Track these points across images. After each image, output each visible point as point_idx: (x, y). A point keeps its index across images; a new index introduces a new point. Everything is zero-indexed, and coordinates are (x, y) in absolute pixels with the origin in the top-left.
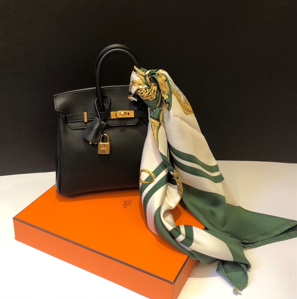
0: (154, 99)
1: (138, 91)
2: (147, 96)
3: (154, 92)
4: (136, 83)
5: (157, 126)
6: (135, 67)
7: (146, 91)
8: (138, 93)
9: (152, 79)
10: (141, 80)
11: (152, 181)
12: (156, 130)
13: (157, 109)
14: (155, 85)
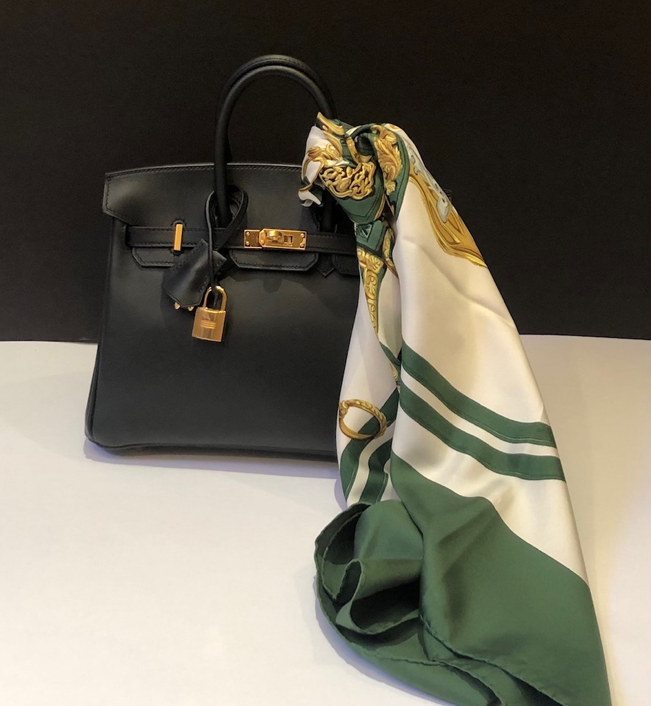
0: (367, 196)
1: (322, 174)
2: (348, 188)
3: (367, 174)
4: (319, 155)
5: (377, 271)
6: (320, 116)
7: (343, 173)
8: (324, 178)
9: (361, 145)
10: (333, 148)
11: (377, 433)
12: (374, 283)
13: (376, 223)
14: (370, 160)
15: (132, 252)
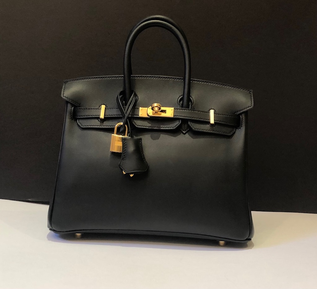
15: (76, 121)
